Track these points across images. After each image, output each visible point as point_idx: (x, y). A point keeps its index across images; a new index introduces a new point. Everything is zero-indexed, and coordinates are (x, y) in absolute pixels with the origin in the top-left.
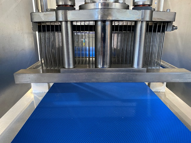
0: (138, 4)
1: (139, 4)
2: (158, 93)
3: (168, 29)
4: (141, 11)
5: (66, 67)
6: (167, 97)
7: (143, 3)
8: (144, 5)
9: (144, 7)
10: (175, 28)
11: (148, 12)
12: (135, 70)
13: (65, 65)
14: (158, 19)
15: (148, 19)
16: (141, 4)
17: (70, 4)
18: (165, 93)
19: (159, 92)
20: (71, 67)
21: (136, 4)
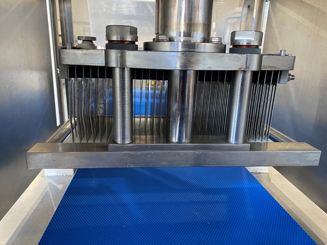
0: (239, 43)
1: (241, 44)
2: (257, 175)
3: (281, 81)
4: (245, 55)
5: (119, 141)
6: (272, 182)
7: (248, 43)
8: (249, 46)
9: (249, 49)
10: (291, 77)
11: (256, 57)
12: (231, 146)
13: (117, 139)
14: (270, 67)
15: (254, 67)
16: (245, 44)
17: (130, 40)
18: (268, 175)
19: (259, 173)
20: (128, 141)
21: (236, 44)
